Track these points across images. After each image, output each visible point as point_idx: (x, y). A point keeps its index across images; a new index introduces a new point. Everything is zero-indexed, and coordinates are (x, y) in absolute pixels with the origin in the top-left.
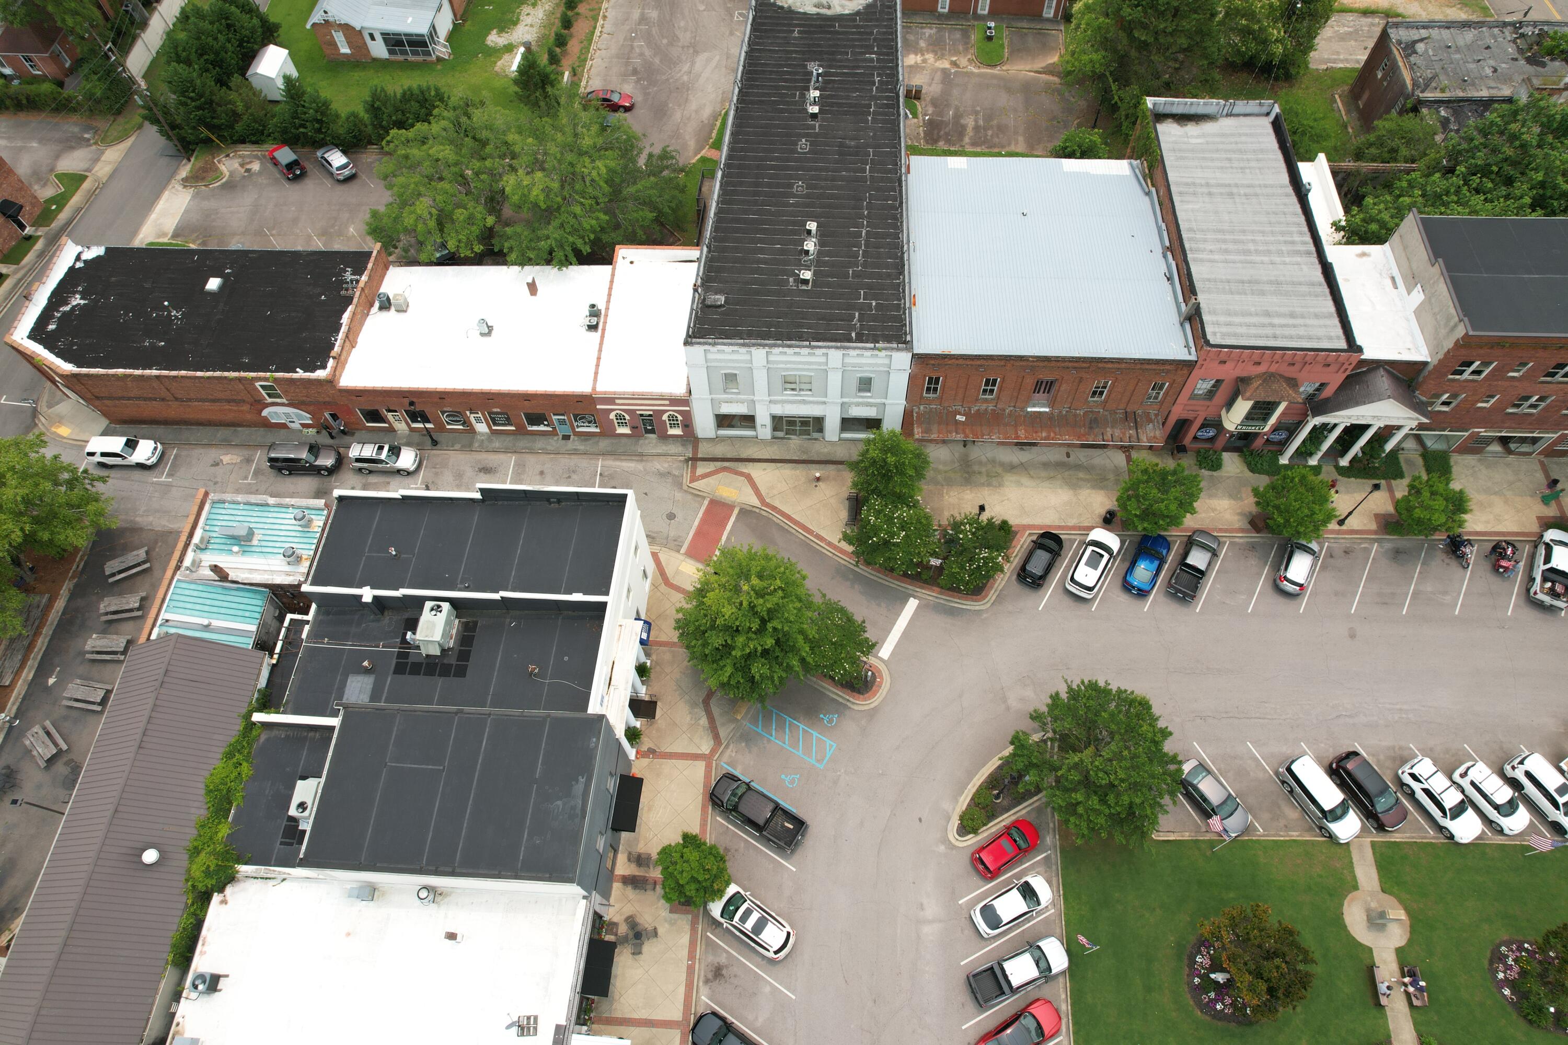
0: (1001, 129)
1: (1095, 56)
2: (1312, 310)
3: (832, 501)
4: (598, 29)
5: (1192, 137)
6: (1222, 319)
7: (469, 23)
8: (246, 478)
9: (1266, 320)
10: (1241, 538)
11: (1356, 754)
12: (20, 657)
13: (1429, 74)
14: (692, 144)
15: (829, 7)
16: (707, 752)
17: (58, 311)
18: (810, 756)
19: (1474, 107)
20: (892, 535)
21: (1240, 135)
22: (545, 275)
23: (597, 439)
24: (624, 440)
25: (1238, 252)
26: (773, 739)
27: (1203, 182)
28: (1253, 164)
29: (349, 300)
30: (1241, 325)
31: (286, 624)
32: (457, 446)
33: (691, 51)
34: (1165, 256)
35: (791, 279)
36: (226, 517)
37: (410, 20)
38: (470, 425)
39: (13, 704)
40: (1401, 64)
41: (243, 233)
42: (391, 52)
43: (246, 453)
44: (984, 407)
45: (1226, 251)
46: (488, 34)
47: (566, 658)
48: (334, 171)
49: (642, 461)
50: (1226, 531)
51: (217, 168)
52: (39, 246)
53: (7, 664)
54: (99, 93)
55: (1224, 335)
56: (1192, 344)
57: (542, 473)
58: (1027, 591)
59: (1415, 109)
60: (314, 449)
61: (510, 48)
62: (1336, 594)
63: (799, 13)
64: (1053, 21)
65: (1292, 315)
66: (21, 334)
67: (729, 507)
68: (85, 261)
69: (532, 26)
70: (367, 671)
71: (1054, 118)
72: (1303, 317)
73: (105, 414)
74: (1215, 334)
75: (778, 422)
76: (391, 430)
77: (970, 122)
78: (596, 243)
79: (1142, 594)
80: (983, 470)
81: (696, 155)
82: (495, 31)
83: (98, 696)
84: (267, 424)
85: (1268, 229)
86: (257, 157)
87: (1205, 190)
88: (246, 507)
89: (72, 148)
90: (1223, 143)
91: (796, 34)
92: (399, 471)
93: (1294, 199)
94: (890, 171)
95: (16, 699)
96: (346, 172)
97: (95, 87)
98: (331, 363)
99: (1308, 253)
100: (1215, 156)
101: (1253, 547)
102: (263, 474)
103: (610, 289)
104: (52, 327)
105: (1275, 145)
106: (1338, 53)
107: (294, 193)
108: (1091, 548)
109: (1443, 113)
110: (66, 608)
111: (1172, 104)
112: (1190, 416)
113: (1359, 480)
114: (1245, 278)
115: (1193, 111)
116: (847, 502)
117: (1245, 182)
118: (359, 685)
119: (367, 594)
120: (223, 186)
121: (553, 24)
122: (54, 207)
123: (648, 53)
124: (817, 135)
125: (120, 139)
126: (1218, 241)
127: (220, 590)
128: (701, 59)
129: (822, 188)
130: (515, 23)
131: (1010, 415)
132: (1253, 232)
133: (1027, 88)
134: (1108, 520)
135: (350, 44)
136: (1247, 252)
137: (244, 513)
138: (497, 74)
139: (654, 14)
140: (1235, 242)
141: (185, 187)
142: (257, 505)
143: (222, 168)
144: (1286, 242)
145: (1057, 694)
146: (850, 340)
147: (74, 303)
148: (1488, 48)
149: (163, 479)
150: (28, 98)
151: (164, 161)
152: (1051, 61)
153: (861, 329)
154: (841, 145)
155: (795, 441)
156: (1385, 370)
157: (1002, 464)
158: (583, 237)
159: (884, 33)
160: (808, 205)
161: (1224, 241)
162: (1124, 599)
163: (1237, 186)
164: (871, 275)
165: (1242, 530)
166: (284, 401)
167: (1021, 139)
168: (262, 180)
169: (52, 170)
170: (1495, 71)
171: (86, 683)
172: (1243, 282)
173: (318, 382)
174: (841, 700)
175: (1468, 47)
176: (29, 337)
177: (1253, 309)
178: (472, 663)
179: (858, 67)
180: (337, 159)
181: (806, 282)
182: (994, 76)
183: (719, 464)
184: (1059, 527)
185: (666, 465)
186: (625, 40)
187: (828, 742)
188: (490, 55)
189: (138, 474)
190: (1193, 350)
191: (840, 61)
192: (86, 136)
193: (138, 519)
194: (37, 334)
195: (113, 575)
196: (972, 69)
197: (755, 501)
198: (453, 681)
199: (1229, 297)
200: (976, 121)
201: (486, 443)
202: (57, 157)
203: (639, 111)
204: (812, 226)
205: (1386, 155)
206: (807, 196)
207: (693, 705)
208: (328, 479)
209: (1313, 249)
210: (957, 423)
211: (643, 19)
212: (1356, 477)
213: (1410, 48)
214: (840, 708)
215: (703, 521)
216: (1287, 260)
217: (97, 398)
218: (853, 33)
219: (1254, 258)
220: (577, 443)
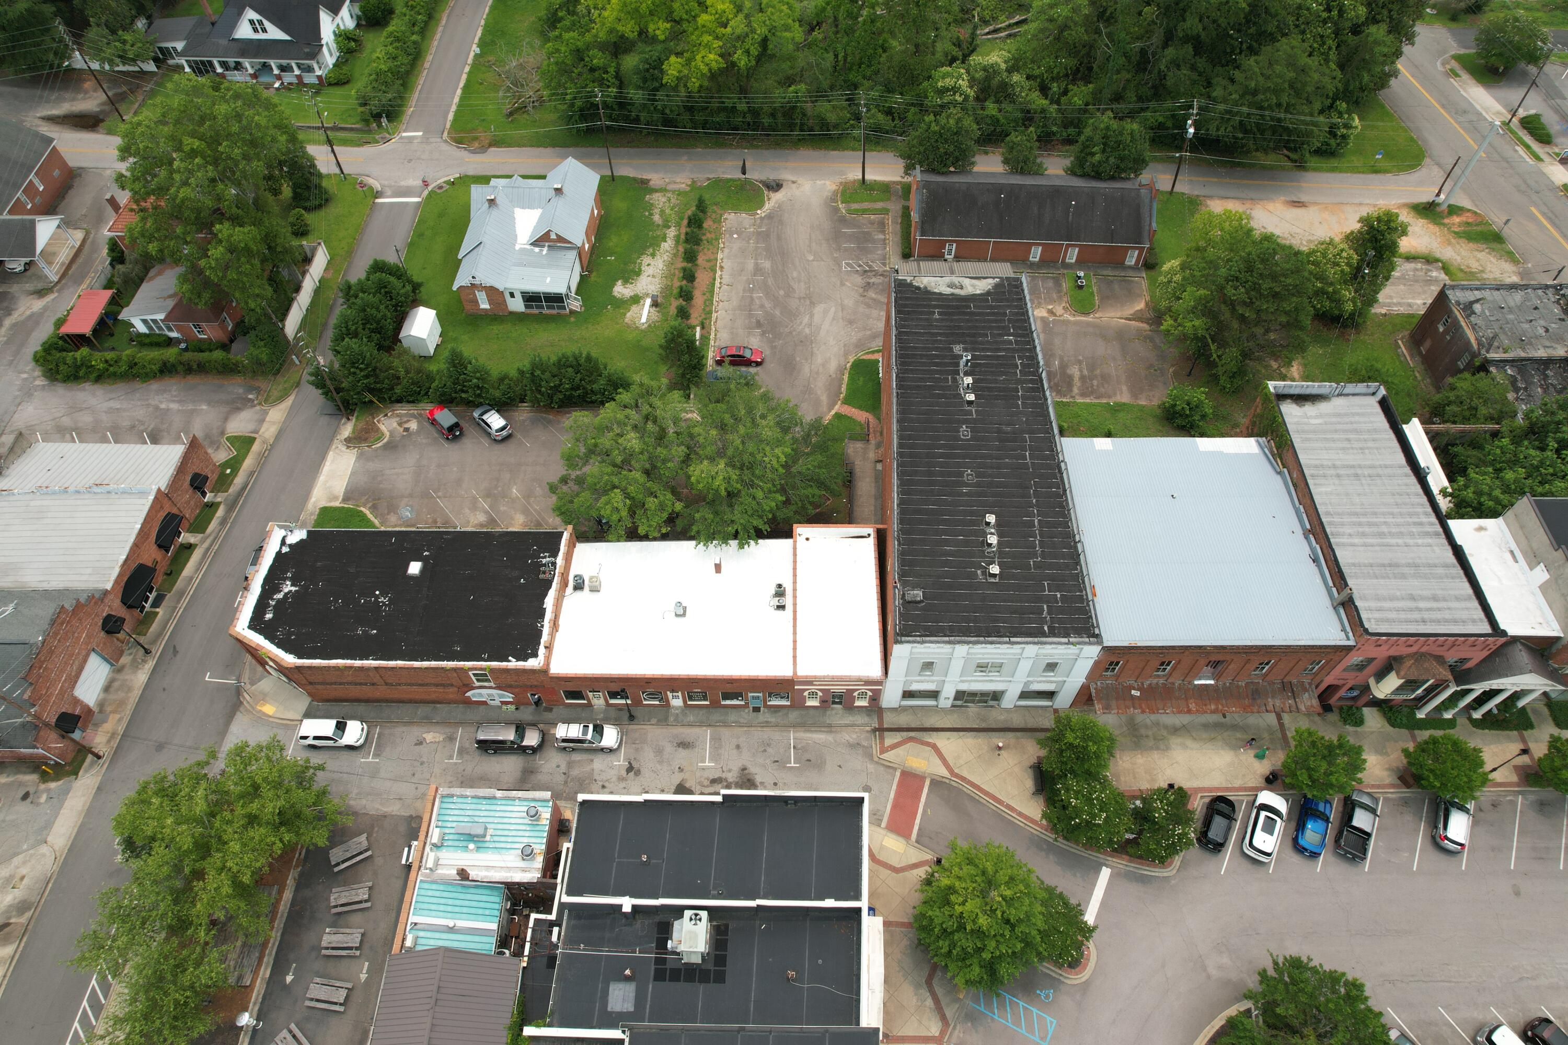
0: (1105, 378)
1: (1197, 323)
2: (1451, 592)
3: (1016, 769)
4: (718, 280)
5: (1311, 417)
6: (1373, 604)
7: (594, 274)
8: (451, 757)
9: (1411, 604)
10: (1393, 793)
11: (1548, 1021)
12: (257, 955)
13: (1489, 333)
14: (824, 398)
15: (962, 288)
16: (937, 1034)
17: (273, 599)
18: (1033, 1034)
19: (1536, 366)
20: (1094, 816)
21: (1354, 414)
22: (729, 554)
23: (785, 711)
24: (812, 712)
25: (1374, 535)
26: (996, 1017)
27: (1330, 463)
28: (1370, 444)
29: (548, 584)
30: (1390, 610)
31: (531, 924)
32: (654, 721)
33: (808, 302)
34: (1306, 538)
35: (979, 572)
36: (456, 812)
37: (548, 280)
38: (668, 701)
39: (255, 1004)
40: (1463, 324)
41: (411, 496)
42: (526, 307)
43: (448, 730)
44: (1155, 681)
45: (1363, 535)
46: (613, 285)
47: (820, 962)
48: (493, 432)
49: (831, 732)
50: (1378, 787)
51: (378, 429)
52: (220, 512)
53: (245, 962)
54: (264, 357)
55: (1378, 621)
56: (1348, 629)
57: (738, 747)
58: (1207, 855)
59: (1484, 367)
60: (520, 730)
61: (636, 300)
62: (1493, 849)
63: (935, 293)
64: (1134, 268)
65: (1435, 598)
66: (242, 626)
67: (920, 778)
68: (290, 546)
69: (654, 276)
70: (627, 979)
71: (1151, 366)
72: (1445, 600)
73: (310, 694)
74: (1369, 620)
75: (960, 695)
76: (590, 705)
77: (1075, 371)
78: (773, 521)
79: (1314, 855)
80: (1150, 733)
81: (830, 410)
82: (620, 283)
83: (341, 996)
84: (468, 702)
85: (1396, 510)
86: (414, 416)
87: (1332, 472)
88: (475, 801)
89: (239, 409)
90: (1339, 423)
91: (937, 316)
92: (602, 749)
93: (1413, 480)
94: (1047, 458)
95: (257, 999)
96: (504, 433)
97: (262, 353)
98: (542, 651)
99: (1437, 534)
100: (1336, 436)
101: (1405, 802)
102: (467, 753)
103: (795, 569)
104: (269, 616)
105: (1386, 425)
106: (1391, 297)
107: (453, 452)
108: (1263, 814)
109: (1509, 372)
110: (294, 899)
111: (1291, 387)
112: (1340, 683)
113: (1493, 732)
114: (1386, 562)
115: (1308, 391)
116: (1030, 772)
117: (1367, 463)
118: (621, 993)
119: (627, 903)
120: (386, 447)
121: (674, 275)
122: (228, 471)
123: (768, 305)
124: (975, 421)
125: (281, 398)
126: (1354, 524)
127: (460, 889)
128: (819, 309)
129: (990, 476)
130: (638, 273)
131: (1179, 688)
132: (1384, 514)
133: (1121, 336)
134: (1272, 781)
135: (490, 302)
136: (1381, 535)
137: (473, 806)
138: (628, 326)
139: (767, 264)
140: (1370, 524)
141: (348, 447)
142: (485, 798)
143: (382, 427)
144: (1415, 524)
145: (1265, 971)
146: (1044, 635)
147: (286, 590)
148: (1536, 308)
149: (370, 759)
150: (199, 365)
151: (324, 420)
152: (1138, 308)
153: (1052, 622)
154: (999, 431)
155: (973, 709)
156: (1522, 644)
157: (1166, 727)
158: (761, 517)
159: (1017, 314)
160: (980, 494)
161: (1360, 524)
162: (1295, 859)
163: (1360, 467)
164: (1051, 566)
165: (1393, 786)
166: (492, 684)
167: (1124, 388)
168: (422, 440)
169: (223, 433)
170: (1547, 331)
171: (325, 981)
172: (1384, 565)
173: (533, 671)
174: (1054, 975)
175: (1519, 308)
176: (250, 627)
177: (1398, 593)
178: (729, 968)
179: (999, 350)
180: (495, 421)
181: (994, 576)
182: (1088, 324)
183: (905, 734)
184: (1228, 789)
185: (855, 736)
186: (744, 291)
187: (1049, 1019)
188: (619, 307)
189: (346, 755)
190: (1351, 634)
191: (982, 343)
192: (250, 396)
193: (352, 803)
194: (256, 623)
195: (338, 864)
196: (1068, 317)
197: (944, 772)
198: (712, 986)
199: (1375, 581)
200: (1081, 371)
201: (681, 716)
202: (226, 419)
203: (770, 365)
204: (991, 518)
205: (1467, 413)
206: (978, 485)
207: (917, 986)
208: (532, 758)
209: (1440, 530)
210: (1133, 697)
211: (758, 270)
212: (1490, 729)
213: (1468, 308)
214: (1055, 983)
215: (898, 793)
216: (1420, 541)
217: (311, 683)
218: (988, 314)
219: (1390, 541)
220: (767, 715)
